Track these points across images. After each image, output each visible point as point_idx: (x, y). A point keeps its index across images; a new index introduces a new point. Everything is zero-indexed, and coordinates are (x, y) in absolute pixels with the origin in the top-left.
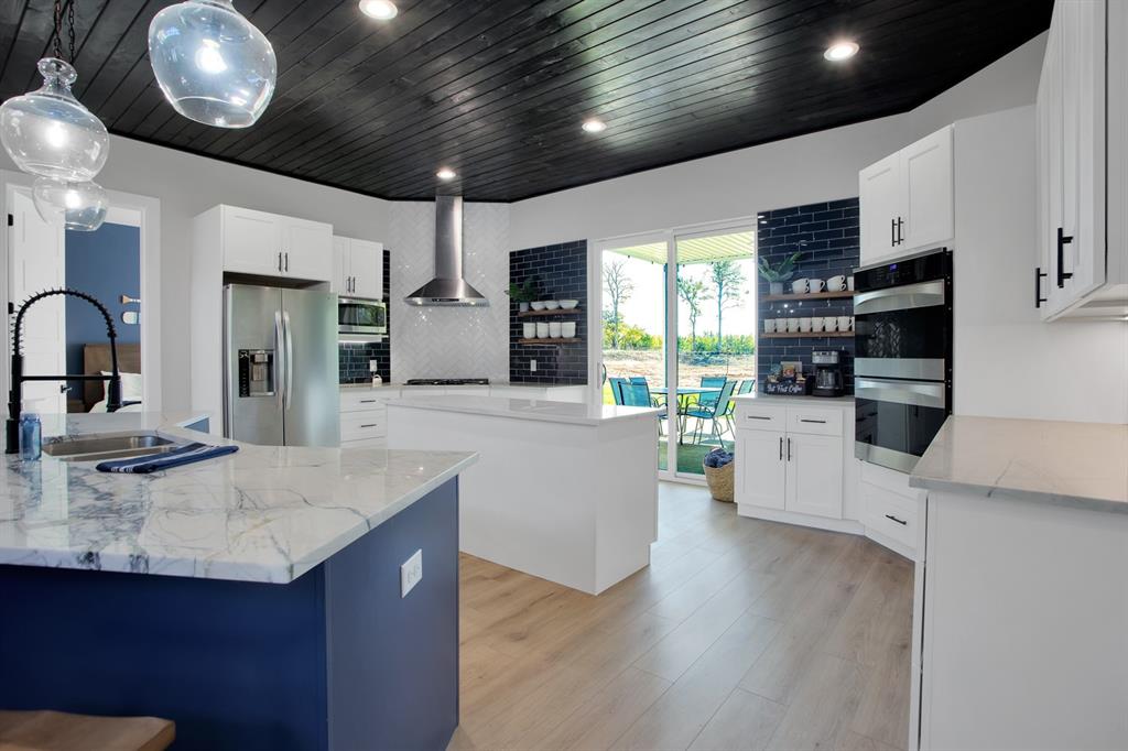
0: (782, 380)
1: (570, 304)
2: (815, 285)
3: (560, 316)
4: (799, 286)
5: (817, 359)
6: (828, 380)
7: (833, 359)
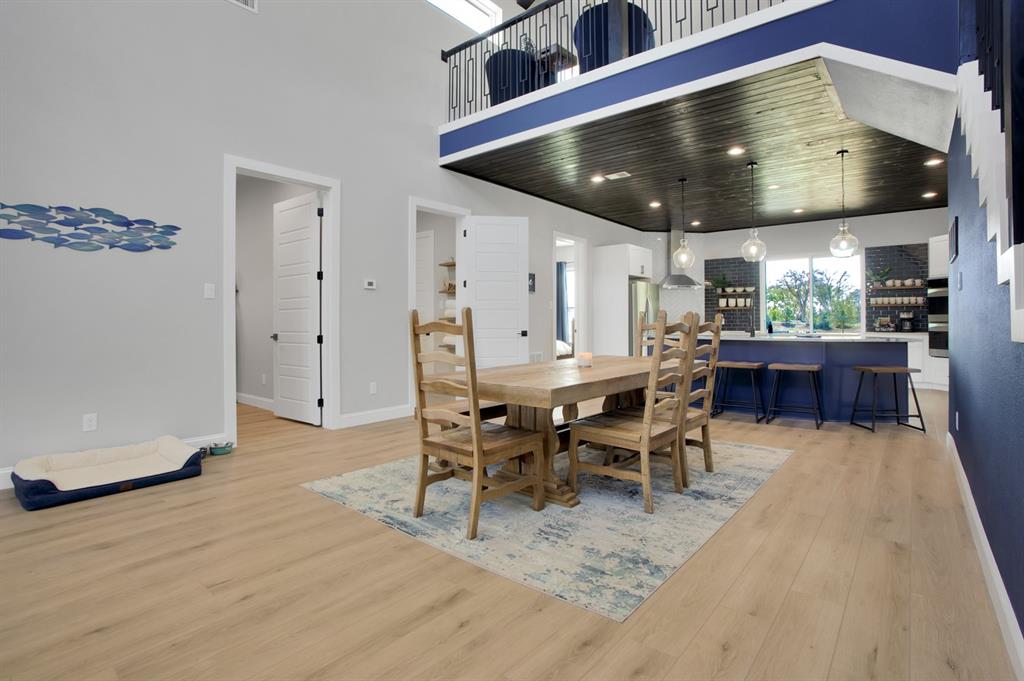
0: (882, 326)
1: (750, 289)
2: (898, 283)
3: (745, 295)
4: (889, 283)
5: (903, 316)
6: (907, 325)
7: (911, 316)
